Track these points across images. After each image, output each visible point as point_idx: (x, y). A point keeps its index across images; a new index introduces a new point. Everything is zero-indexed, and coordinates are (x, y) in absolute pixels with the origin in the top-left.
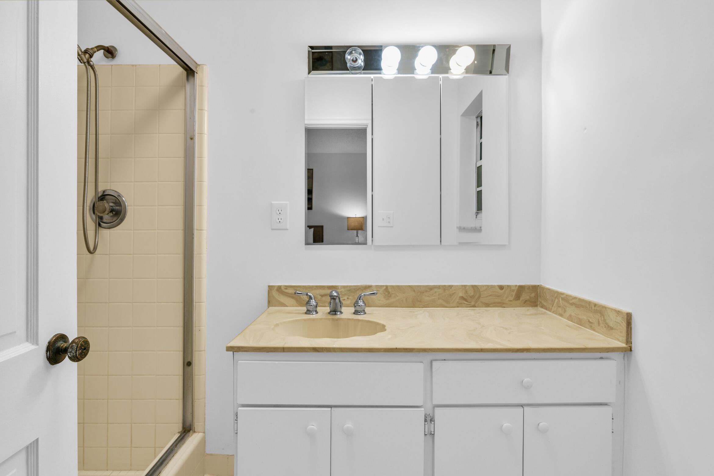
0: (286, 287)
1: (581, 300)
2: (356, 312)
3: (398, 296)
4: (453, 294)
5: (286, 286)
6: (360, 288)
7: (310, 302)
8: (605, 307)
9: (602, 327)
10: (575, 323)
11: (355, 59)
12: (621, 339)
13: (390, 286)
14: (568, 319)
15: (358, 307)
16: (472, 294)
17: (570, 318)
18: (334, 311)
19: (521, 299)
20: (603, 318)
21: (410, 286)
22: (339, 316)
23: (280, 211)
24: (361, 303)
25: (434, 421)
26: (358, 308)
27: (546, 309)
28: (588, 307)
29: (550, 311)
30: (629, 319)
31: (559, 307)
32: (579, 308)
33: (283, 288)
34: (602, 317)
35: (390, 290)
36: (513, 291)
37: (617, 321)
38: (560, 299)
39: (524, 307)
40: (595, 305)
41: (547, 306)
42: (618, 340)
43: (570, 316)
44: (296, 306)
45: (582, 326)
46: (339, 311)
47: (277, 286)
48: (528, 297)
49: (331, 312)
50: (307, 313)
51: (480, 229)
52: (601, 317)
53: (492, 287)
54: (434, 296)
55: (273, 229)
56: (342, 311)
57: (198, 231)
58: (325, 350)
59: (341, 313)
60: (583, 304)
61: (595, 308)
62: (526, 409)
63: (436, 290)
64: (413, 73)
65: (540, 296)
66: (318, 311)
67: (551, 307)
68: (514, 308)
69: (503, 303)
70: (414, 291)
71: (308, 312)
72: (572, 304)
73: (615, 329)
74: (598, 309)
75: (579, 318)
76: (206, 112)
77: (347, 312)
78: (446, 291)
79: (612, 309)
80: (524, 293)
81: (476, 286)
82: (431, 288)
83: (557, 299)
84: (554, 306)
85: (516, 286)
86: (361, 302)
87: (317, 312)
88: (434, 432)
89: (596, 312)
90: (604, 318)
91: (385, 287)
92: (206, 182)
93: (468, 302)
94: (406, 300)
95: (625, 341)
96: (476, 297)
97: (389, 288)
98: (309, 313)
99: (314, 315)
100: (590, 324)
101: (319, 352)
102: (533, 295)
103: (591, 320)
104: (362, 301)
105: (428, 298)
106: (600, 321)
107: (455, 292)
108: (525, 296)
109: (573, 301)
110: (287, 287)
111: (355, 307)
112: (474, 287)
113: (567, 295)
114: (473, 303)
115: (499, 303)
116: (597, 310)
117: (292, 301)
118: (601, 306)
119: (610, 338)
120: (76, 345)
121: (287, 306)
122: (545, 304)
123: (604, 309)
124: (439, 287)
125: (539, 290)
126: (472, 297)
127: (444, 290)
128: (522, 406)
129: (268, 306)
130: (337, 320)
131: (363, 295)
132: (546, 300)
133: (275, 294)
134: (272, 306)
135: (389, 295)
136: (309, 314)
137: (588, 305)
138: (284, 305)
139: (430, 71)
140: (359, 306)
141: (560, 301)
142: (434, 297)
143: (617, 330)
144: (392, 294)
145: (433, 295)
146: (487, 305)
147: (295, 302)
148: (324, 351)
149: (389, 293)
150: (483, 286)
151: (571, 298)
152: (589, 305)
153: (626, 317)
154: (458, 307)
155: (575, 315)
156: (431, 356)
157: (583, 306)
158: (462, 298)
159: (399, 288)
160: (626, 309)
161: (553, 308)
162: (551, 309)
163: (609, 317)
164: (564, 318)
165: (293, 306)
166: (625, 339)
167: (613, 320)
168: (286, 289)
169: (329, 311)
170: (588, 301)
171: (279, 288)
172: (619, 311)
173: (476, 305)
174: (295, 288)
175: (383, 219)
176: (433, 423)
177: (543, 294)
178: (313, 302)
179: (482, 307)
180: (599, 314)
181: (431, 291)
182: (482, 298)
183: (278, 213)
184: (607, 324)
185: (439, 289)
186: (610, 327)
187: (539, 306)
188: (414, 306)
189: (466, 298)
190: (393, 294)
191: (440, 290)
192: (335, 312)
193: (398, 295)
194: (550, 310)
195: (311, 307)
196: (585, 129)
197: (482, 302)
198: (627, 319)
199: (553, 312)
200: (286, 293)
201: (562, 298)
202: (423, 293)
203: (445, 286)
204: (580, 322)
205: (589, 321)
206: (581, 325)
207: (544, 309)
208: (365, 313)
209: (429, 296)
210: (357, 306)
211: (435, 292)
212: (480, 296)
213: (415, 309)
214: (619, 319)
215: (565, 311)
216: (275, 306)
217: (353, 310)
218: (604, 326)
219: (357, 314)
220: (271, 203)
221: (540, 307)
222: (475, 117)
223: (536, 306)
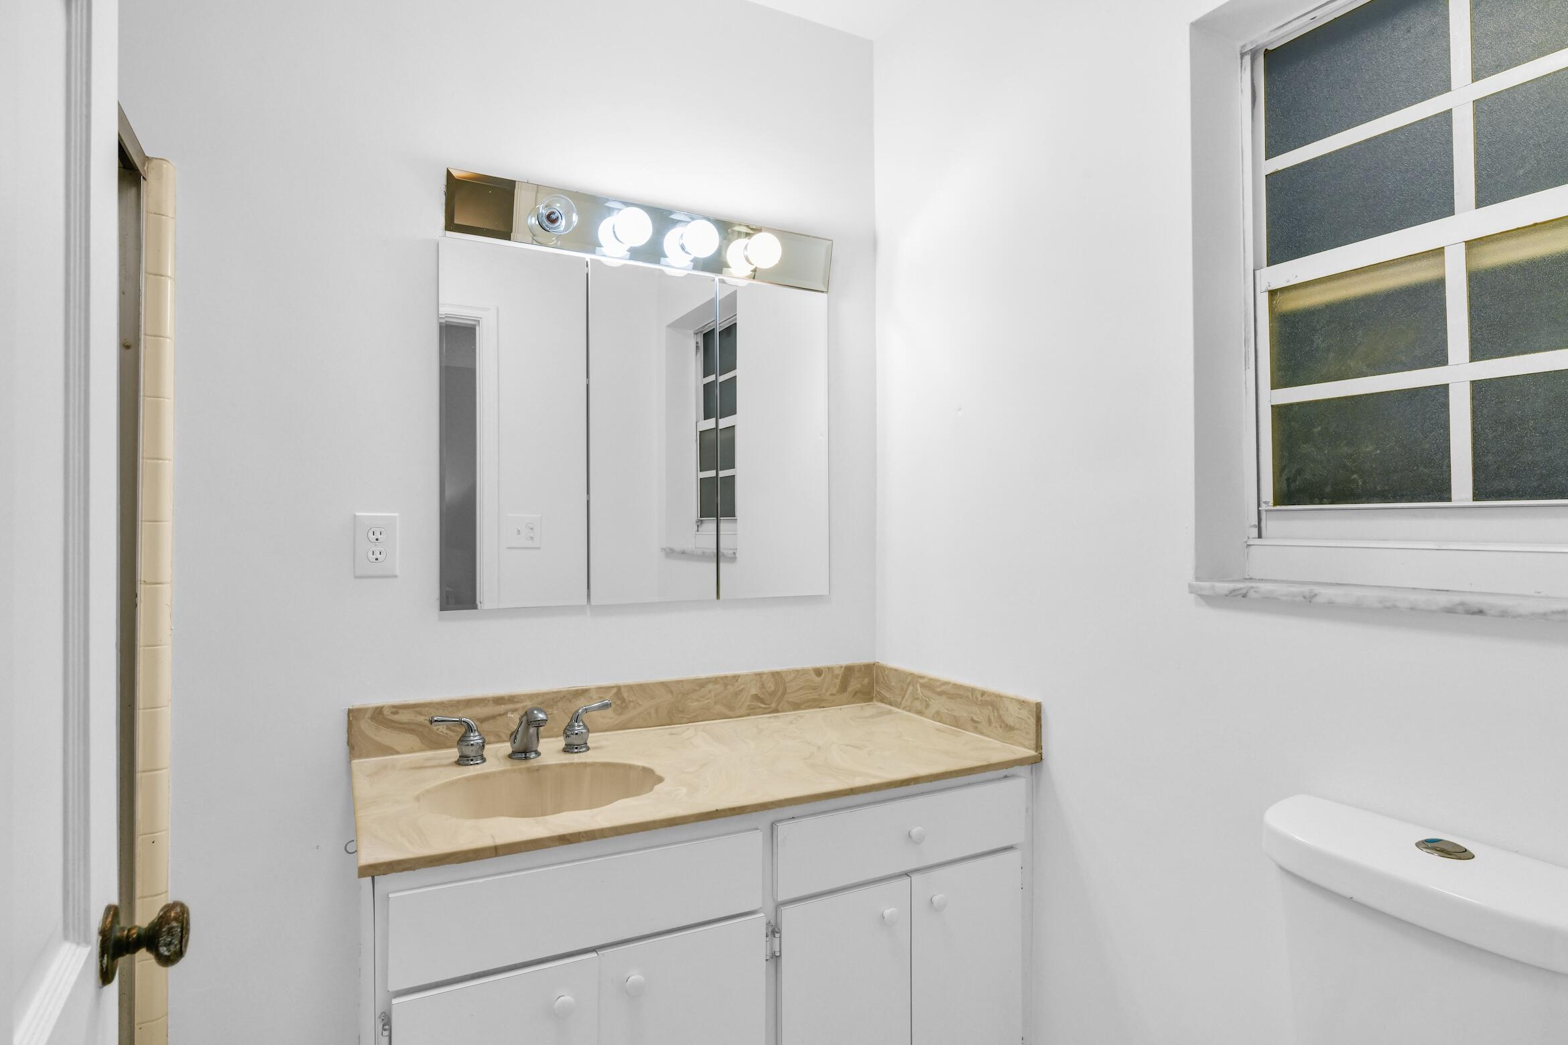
0: (394, 710)
1: (956, 686)
2: (569, 749)
3: (640, 706)
4: (741, 691)
5: (394, 707)
6: (564, 697)
7: (468, 739)
8: (1000, 697)
9: (996, 727)
10: (946, 724)
11: (554, 217)
12: (1027, 743)
13: (626, 686)
14: (933, 718)
15: (574, 736)
16: (773, 688)
17: (937, 717)
18: (523, 752)
19: (849, 690)
20: (996, 714)
21: (662, 684)
22: (534, 762)
23: (378, 535)
24: (578, 728)
25: (779, 932)
26: (574, 740)
27: (891, 704)
28: (971, 698)
29: (898, 708)
30: (1038, 711)
31: (917, 699)
32: (953, 699)
33: (386, 712)
34: (996, 711)
35: (625, 695)
36: (836, 676)
37: (1020, 716)
38: (918, 687)
39: (853, 703)
40: (983, 693)
41: (892, 699)
42: (1025, 746)
43: (938, 713)
44: (421, 750)
45: (959, 728)
46: (534, 749)
47: (373, 708)
48: (859, 686)
49: (514, 753)
50: (461, 762)
51: (733, 556)
52: (993, 712)
53: (804, 672)
54: (707, 699)
55: (356, 577)
56: (539, 749)
57: (148, 586)
58: (584, 835)
59: (538, 754)
60: (961, 693)
61: (984, 698)
62: (916, 878)
63: (710, 686)
64: (658, 262)
65: (877, 683)
66: (485, 756)
67: (899, 700)
68: (840, 707)
69: (822, 700)
70: (671, 692)
71: (463, 760)
72: (941, 694)
73: (1017, 729)
74: (988, 699)
75: (955, 716)
76: (169, 282)
77: (550, 749)
78: (729, 687)
79: (1012, 699)
80: (852, 680)
81: (778, 673)
82: (701, 684)
83: (913, 686)
84: (906, 697)
85: (841, 667)
86: (579, 726)
87: (484, 760)
88: (780, 951)
89: (984, 704)
90: (998, 713)
91: (615, 690)
92: (170, 460)
93: (766, 704)
94: (657, 710)
95: (1034, 746)
96: (780, 693)
97: (623, 690)
98: (466, 762)
99: (478, 767)
100: (974, 725)
101: (572, 843)
102: (866, 681)
103: (975, 718)
104: (581, 724)
105: (696, 703)
106: (992, 718)
107: (743, 688)
108: (854, 685)
109: (943, 688)
110: (396, 709)
111: (568, 736)
112: (775, 675)
113: (930, 679)
114: (773, 705)
115: (815, 700)
116: (986, 701)
117: (411, 740)
118: (993, 694)
119: (1011, 744)
120: (180, 925)
121: (398, 753)
122: (888, 696)
123: (999, 699)
124: (715, 680)
125: (875, 671)
126: (773, 694)
127: (726, 685)
128: (907, 874)
129: (350, 758)
130: (538, 770)
131: (583, 711)
132: (890, 689)
133: (366, 726)
134: (360, 757)
135: (624, 705)
136: (468, 765)
137: (970, 694)
138: (390, 751)
139: (690, 263)
140: (577, 734)
141: (917, 689)
142: (708, 701)
143: (1021, 730)
144: (630, 701)
145: (706, 697)
146: (796, 706)
147: (418, 740)
148: (582, 839)
149: (623, 700)
150: (789, 672)
151: (939, 684)
152: (972, 695)
153: (1035, 709)
154: (749, 715)
155: (947, 711)
156: (771, 815)
157: (961, 696)
158: (756, 697)
159: (643, 689)
160: (1033, 698)
161: (904, 702)
162: (900, 704)
163: (1007, 711)
164: (925, 717)
165: (412, 751)
166: (1033, 742)
167: (1013, 714)
168: (396, 713)
169: (510, 750)
170: (970, 688)
171: (378, 715)
172: (1023, 702)
173: (779, 708)
174: (419, 709)
175: (519, 531)
176: (777, 935)
177: (884, 678)
178: (475, 738)
179: (790, 711)
180: (990, 707)
181: (703, 689)
182: (789, 693)
183: (373, 538)
184: (1003, 721)
185: (716, 684)
186: (1010, 726)
187: (874, 700)
188: (671, 723)
189: (762, 696)
190: (633, 701)
191: (717, 686)
192: (526, 755)
193: (640, 703)
194: (898, 705)
195: (473, 748)
196: (960, 409)
197: (789, 702)
198: (1036, 712)
199: (904, 709)
200: (393, 721)
201: (920, 684)
202: (688, 694)
203: (726, 677)
204: (956, 722)
205: (972, 720)
206: (957, 727)
207: (886, 703)
208: (588, 749)
209: (698, 700)
210: (573, 734)
211: (710, 692)
212: (786, 690)
213: (673, 728)
214: (1024, 713)
215: (927, 706)
216: (368, 755)
217: (561, 742)
218: (999, 726)
219: (572, 753)
220: (355, 515)
221: (877, 701)
222: (692, 332)
223: (871, 700)
